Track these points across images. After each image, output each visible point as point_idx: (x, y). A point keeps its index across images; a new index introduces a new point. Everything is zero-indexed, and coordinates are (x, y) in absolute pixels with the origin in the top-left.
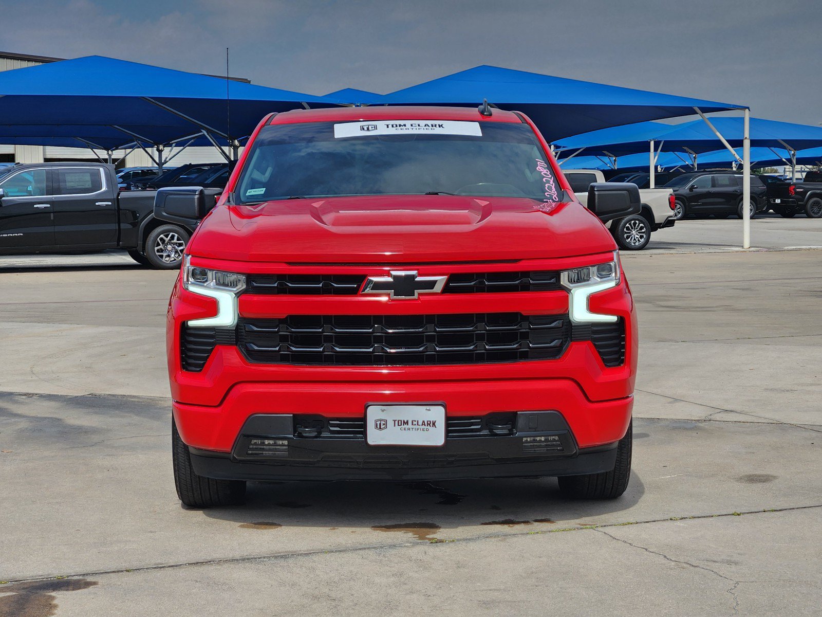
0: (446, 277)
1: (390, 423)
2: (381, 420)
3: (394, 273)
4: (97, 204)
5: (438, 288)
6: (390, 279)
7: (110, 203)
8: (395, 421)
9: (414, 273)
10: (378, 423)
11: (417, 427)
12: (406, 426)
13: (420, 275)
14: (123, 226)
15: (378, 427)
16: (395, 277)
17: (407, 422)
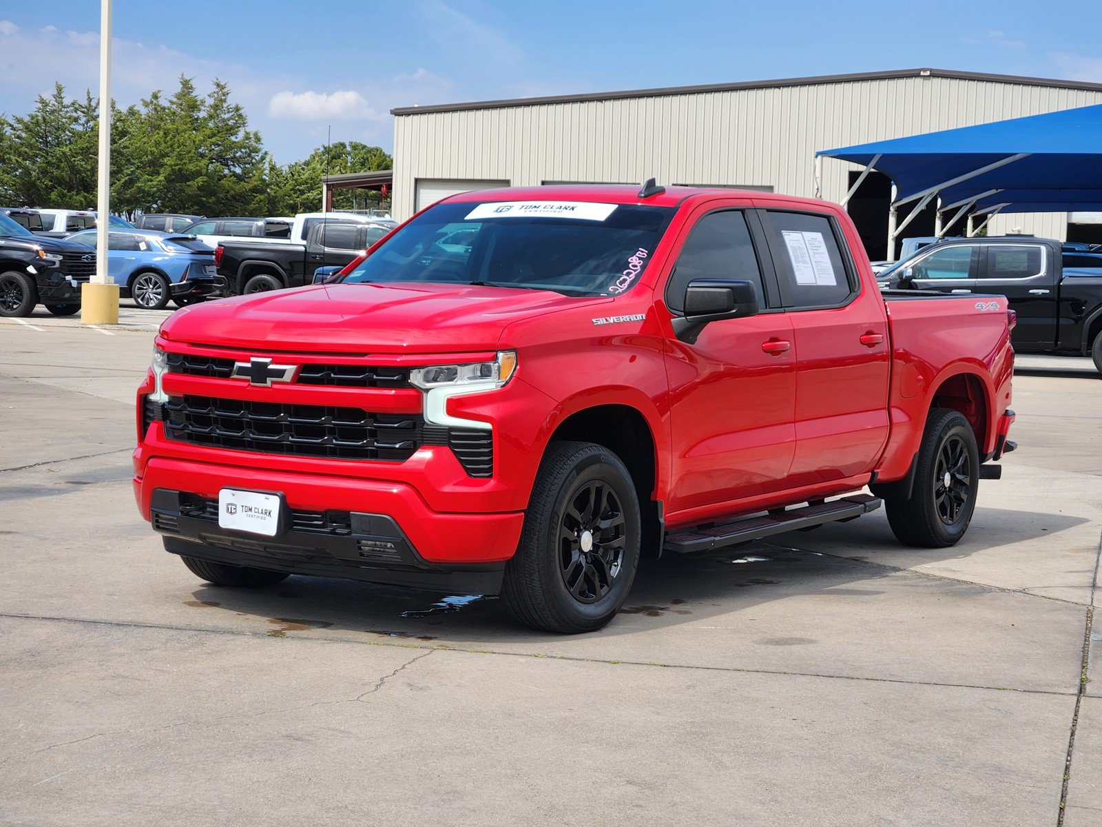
0: (295, 367)
1: (239, 509)
2: (232, 504)
3: (253, 359)
4: (1031, 291)
5: (288, 378)
6: (249, 365)
7: (1048, 291)
8: (243, 506)
9: (267, 360)
10: (230, 507)
11: (257, 514)
12: (250, 513)
13: (272, 363)
14: (1062, 321)
15: (230, 511)
16: (253, 363)
17: (251, 510)
